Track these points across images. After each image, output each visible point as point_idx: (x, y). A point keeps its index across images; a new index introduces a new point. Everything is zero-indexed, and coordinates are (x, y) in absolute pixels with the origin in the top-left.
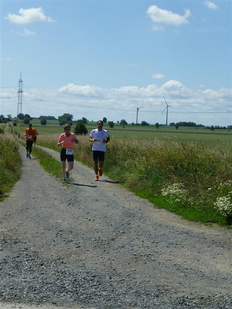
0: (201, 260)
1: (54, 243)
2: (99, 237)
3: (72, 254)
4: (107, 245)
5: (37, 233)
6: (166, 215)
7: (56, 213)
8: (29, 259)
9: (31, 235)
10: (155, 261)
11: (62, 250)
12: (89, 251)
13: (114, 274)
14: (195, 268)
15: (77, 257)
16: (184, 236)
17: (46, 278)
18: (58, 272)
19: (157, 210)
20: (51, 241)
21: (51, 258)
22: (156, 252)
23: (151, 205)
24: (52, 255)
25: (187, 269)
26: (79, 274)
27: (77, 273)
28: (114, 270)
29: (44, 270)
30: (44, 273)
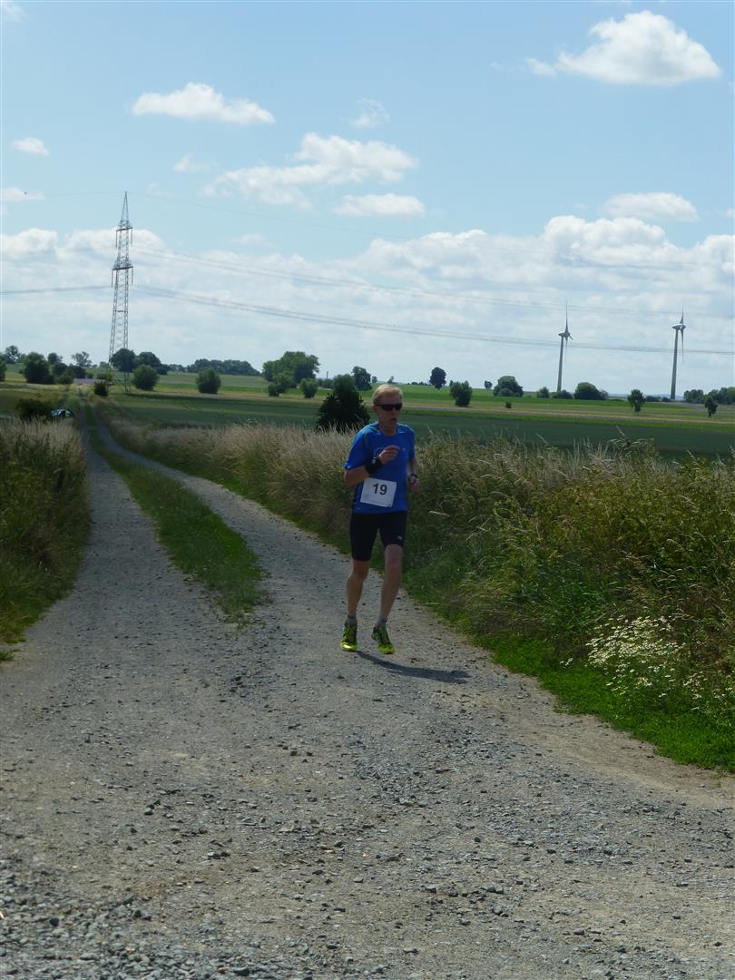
0: (689, 918)
1: (133, 837)
2: (316, 817)
3: (185, 884)
4: (336, 849)
5: (75, 799)
6: (595, 741)
7: (172, 723)
8: (13, 901)
9: (52, 804)
10: (506, 916)
11: (152, 866)
12: (257, 871)
13: (325, 966)
14: (655, 948)
15: (203, 895)
16: (641, 823)
17: (57, 974)
18: (109, 951)
19: (566, 719)
20: (121, 830)
21: (99, 896)
22: (521, 883)
23: (545, 698)
24: (107, 884)
25: (623, 951)
26: (188, 962)
27: (181, 956)
28: (330, 948)
29: (61, 943)
30: (57, 953)
